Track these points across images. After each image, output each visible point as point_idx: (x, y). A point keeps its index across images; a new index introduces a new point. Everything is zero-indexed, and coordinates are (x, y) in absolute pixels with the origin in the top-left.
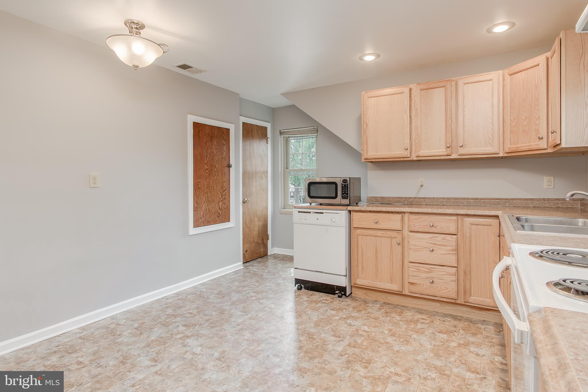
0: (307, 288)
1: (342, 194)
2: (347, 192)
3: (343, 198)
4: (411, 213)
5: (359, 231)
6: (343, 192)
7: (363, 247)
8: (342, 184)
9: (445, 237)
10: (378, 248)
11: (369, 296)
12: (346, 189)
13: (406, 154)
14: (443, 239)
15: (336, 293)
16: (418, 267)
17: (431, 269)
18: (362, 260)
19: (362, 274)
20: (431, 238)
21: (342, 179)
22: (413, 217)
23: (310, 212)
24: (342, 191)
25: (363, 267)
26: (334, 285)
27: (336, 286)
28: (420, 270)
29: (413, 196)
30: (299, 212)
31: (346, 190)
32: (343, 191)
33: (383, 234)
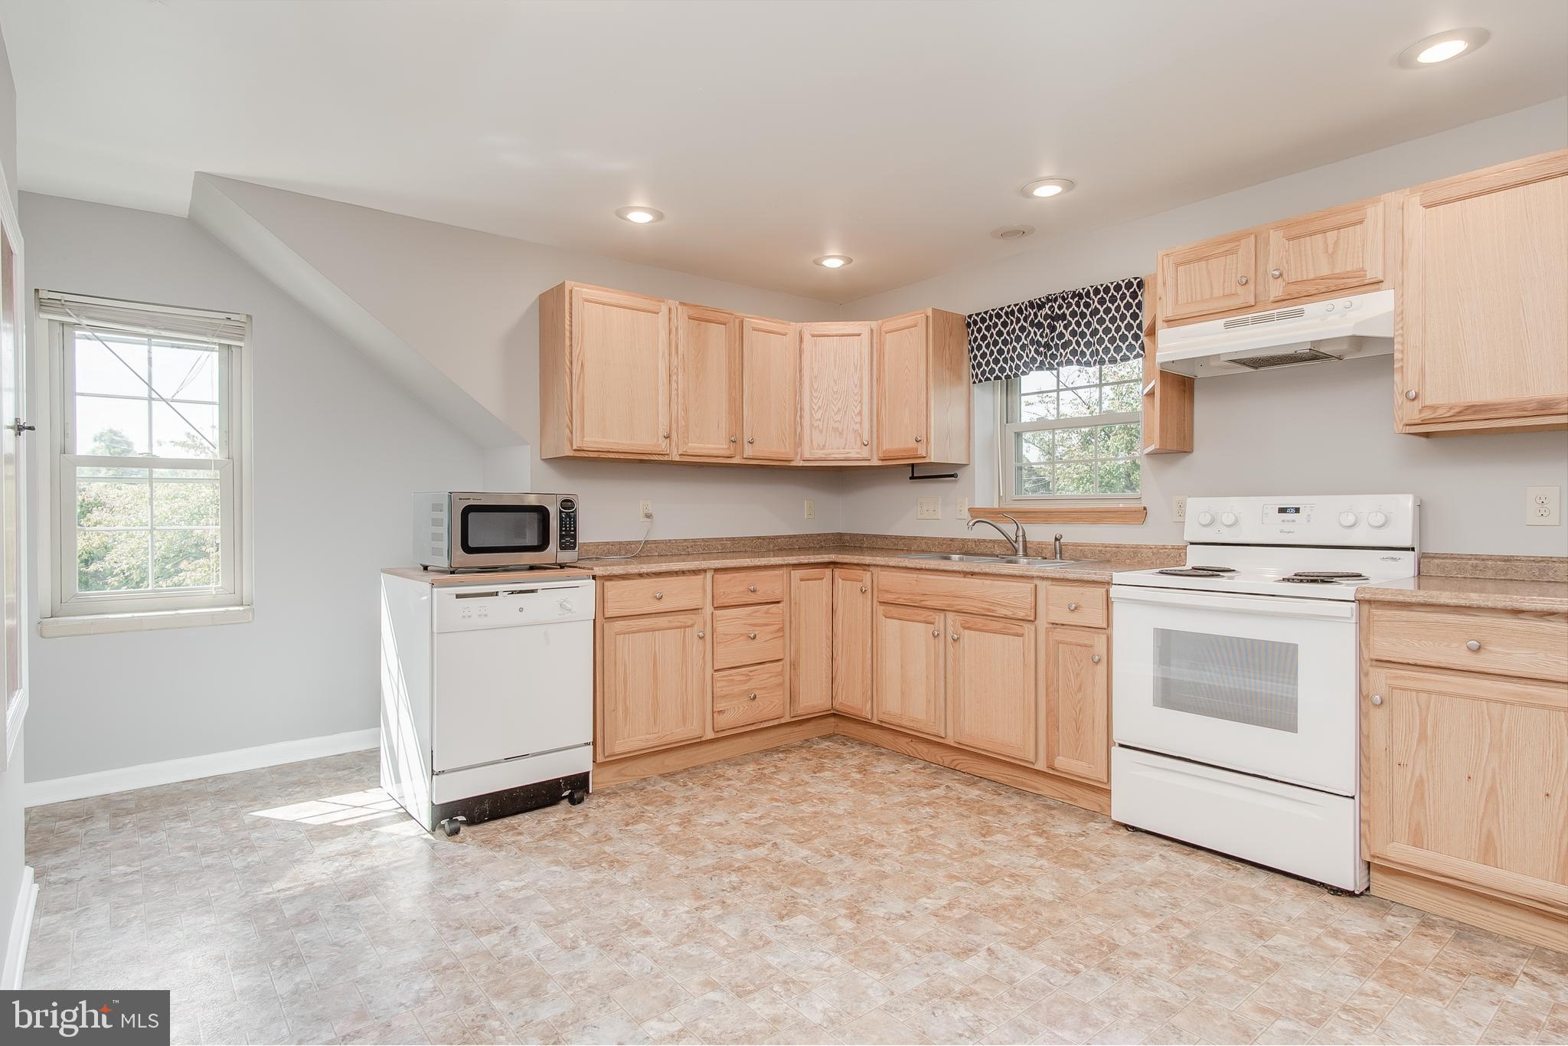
0: (472, 822)
1: (562, 537)
2: (573, 531)
3: (564, 547)
4: (716, 570)
5: (619, 625)
6: (564, 533)
7: (627, 661)
8: (561, 512)
9: (768, 609)
10: (658, 656)
11: (626, 776)
12: (570, 524)
13: (663, 445)
14: (766, 613)
15: (563, 795)
16: (731, 675)
17: (750, 674)
18: (625, 692)
19: (626, 725)
20: (750, 615)
21: (560, 498)
22: (722, 578)
23: (497, 594)
24: (561, 530)
25: (626, 710)
26: (559, 779)
27: (563, 778)
28: (733, 680)
29: (641, 538)
30: (458, 596)
31: (570, 527)
32: (564, 529)
33: (669, 622)
